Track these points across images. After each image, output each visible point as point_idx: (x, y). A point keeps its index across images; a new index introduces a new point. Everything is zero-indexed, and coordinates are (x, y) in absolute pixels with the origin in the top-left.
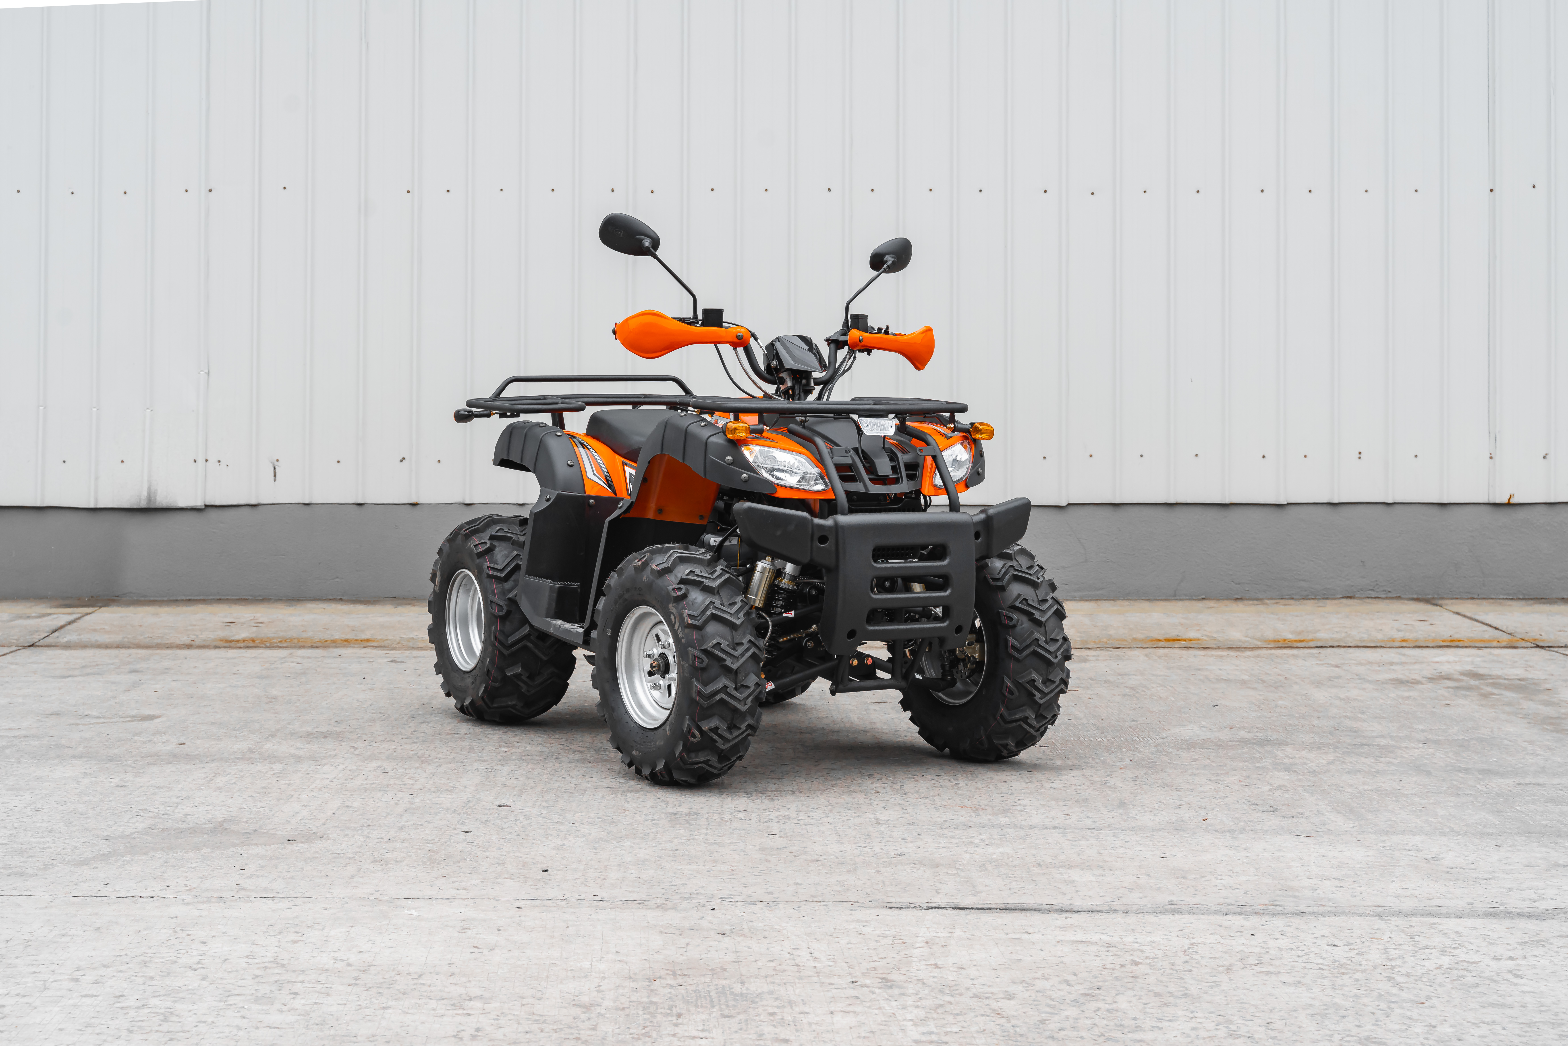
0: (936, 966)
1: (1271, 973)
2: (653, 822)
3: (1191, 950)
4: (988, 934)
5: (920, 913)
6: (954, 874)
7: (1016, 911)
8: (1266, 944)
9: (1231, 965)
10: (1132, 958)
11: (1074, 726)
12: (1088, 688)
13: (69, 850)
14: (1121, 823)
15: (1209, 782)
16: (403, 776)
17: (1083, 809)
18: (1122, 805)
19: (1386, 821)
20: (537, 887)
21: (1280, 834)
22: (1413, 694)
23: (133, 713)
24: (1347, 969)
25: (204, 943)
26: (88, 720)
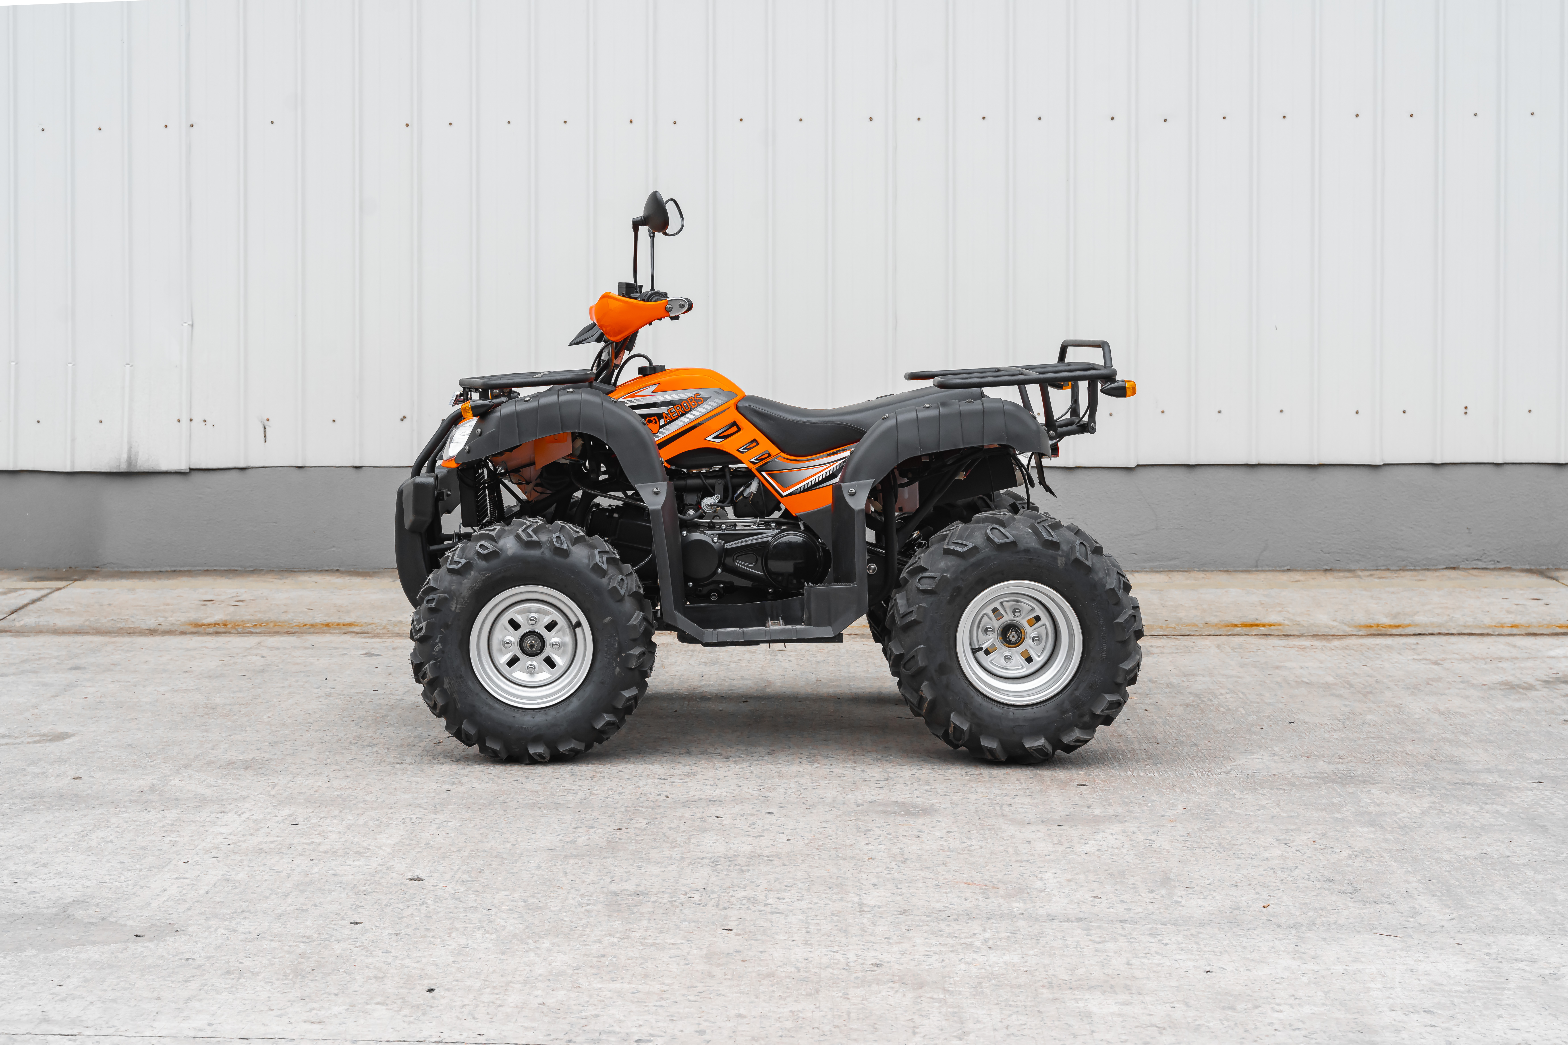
14: (1162, 911)
15: (1276, 844)
16: (312, 831)
17: (1118, 887)
18: (1166, 881)
19: (1491, 911)
20: (411, 1019)
21: (1359, 932)
22: (1525, 704)
23: (44, 730)
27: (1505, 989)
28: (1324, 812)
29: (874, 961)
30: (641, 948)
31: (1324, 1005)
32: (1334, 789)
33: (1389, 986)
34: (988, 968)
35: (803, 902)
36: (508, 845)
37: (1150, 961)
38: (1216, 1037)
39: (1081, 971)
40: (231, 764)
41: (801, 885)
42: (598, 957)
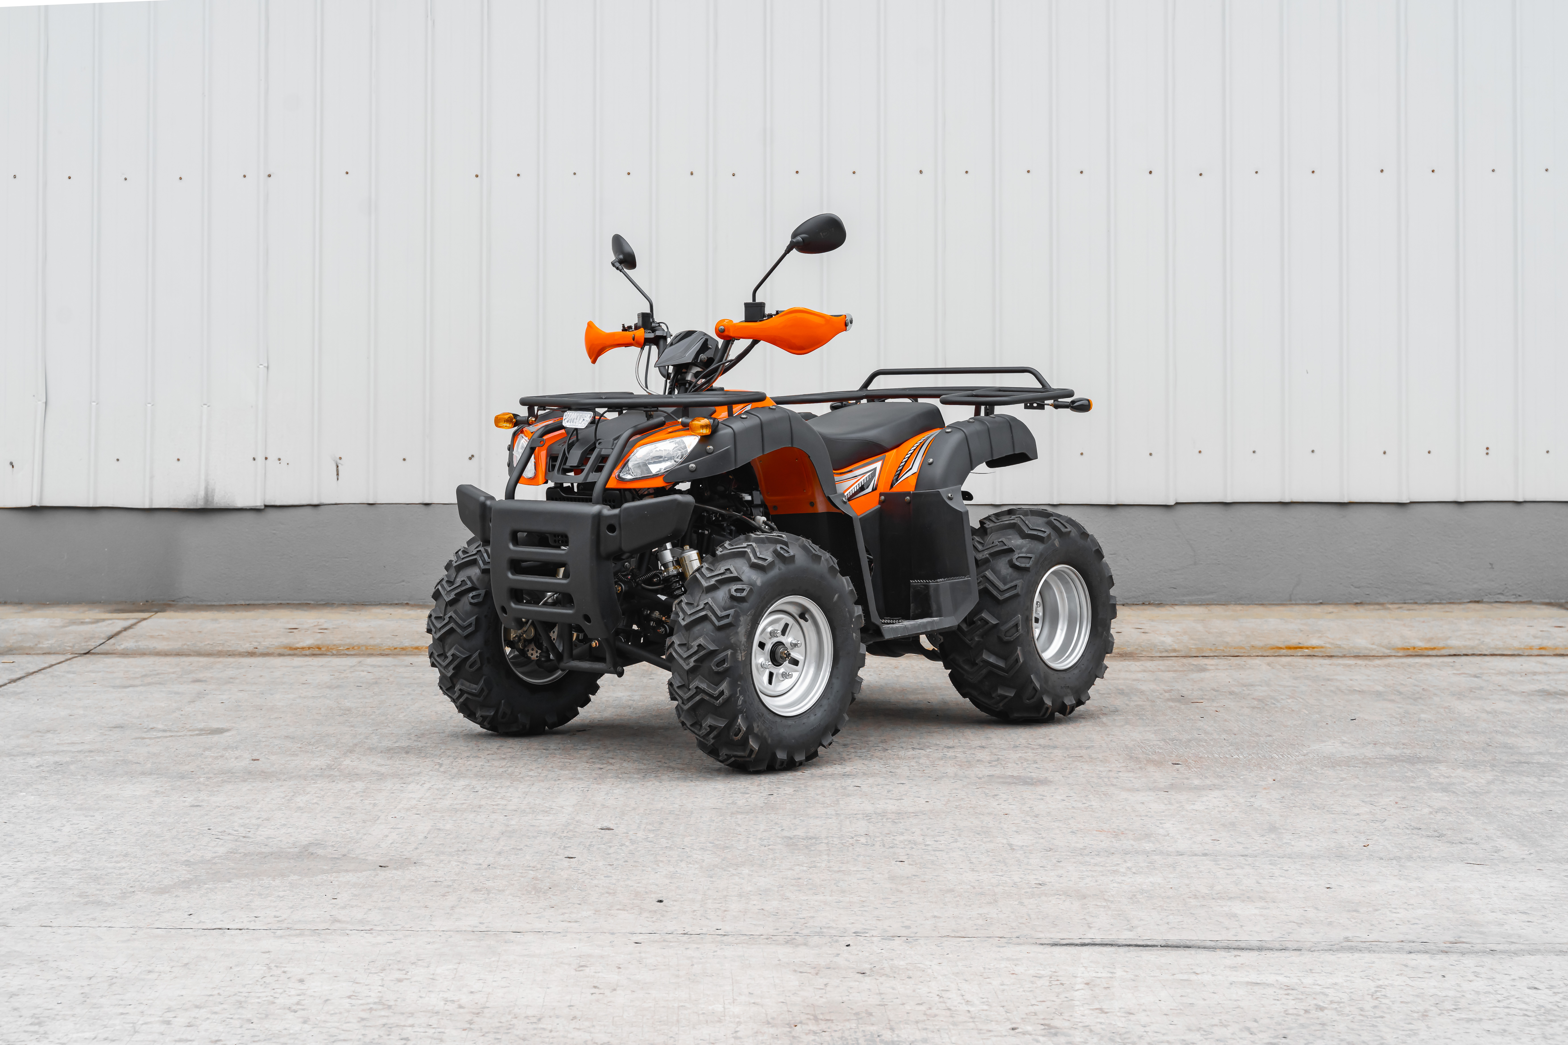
0: (1102, 1011)
1: (1472, 1020)
2: (770, 847)
3: (1378, 994)
4: (1152, 975)
5: (1074, 950)
6: (1104, 907)
7: (1179, 949)
8: (1460, 986)
9: (1426, 1011)
10: (1315, 1002)
11: (1206, 741)
12: (1213, 700)
13: (147, 877)
14: (1276, 849)
15: (1363, 804)
16: (494, 796)
17: (1232, 833)
18: (1273, 829)
20: (653, 919)
21: (1451, 862)
23: (200, 726)
24: (1555, 1015)
25: (301, 981)
26: (155, 734)
28: (1399, 783)
29: (1037, 882)
30: (830, 873)
31: (1433, 909)
32: (1405, 767)
33: (1486, 896)
34: (1137, 886)
35: (958, 844)
36: (676, 806)
37: (1276, 881)
38: (1347, 929)
39: (1218, 888)
40: (390, 750)
41: (951, 832)
42: (795, 879)
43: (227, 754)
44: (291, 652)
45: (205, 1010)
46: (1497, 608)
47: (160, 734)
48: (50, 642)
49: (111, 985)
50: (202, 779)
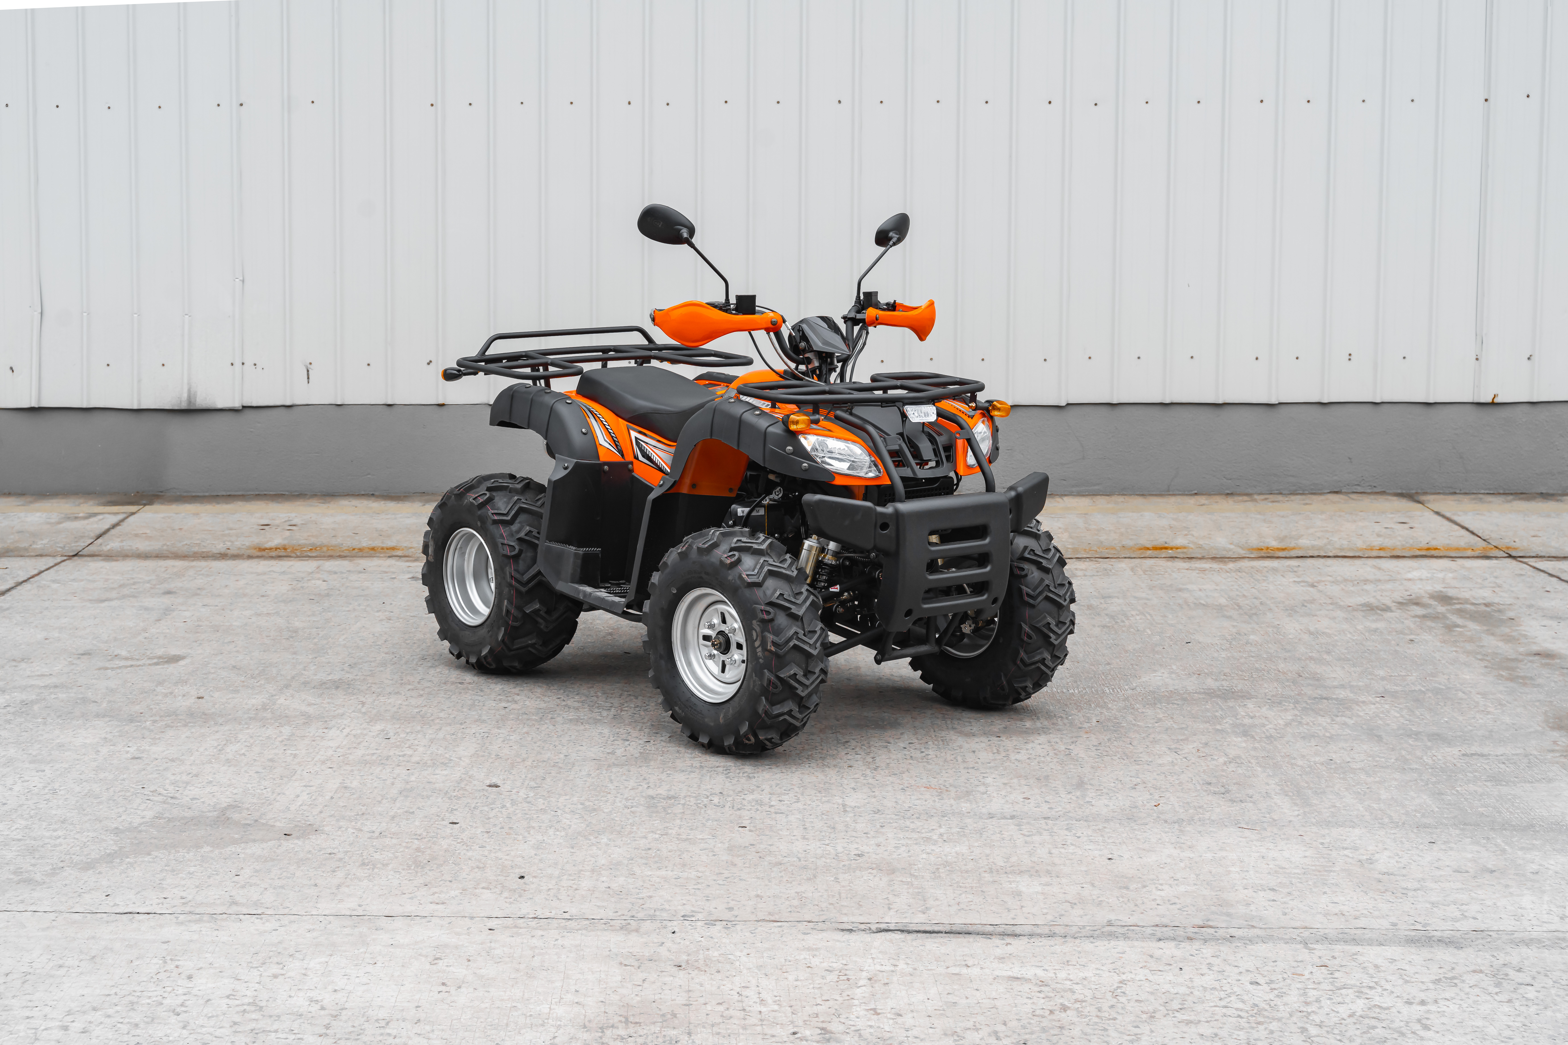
0: (875, 1011)
1: (1191, 1022)
2: (632, 809)
3: (1119, 990)
4: (929, 968)
5: (868, 937)
7: (960, 935)
8: (1192, 981)
9: (1155, 1012)
10: (1061, 1001)
13: (78, 848)
14: (1077, 809)
15: (1168, 752)
16: (403, 744)
17: (1043, 790)
18: (1081, 784)
19: (1329, 808)
20: (511, 900)
21: (1226, 826)
22: (1380, 625)
23: (160, 652)
24: (1265, 1017)
25: (190, 977)
26: (117, 662)
27: (1331, 871)
28: (1208, 724)
29: (857, 852)
30: (677, 842)
31: (1195, 884)
32: (1218, 704)
33: (1245, 869)
34: (943, 857)
35: (799, 804)
36: (562, 756)
37: (1066, 851)
38: (1113, 910)
39: (1014, 859)
40: (322, 684)
41: (797, 789)
42: (645, 850)
43: (176, 691)
44: (259, 554)
45: (100, 1013)
46: (1353, 499)
47: (123, 663)
48: (43, 542)
49: (24, 983)
50: (148, 723)
